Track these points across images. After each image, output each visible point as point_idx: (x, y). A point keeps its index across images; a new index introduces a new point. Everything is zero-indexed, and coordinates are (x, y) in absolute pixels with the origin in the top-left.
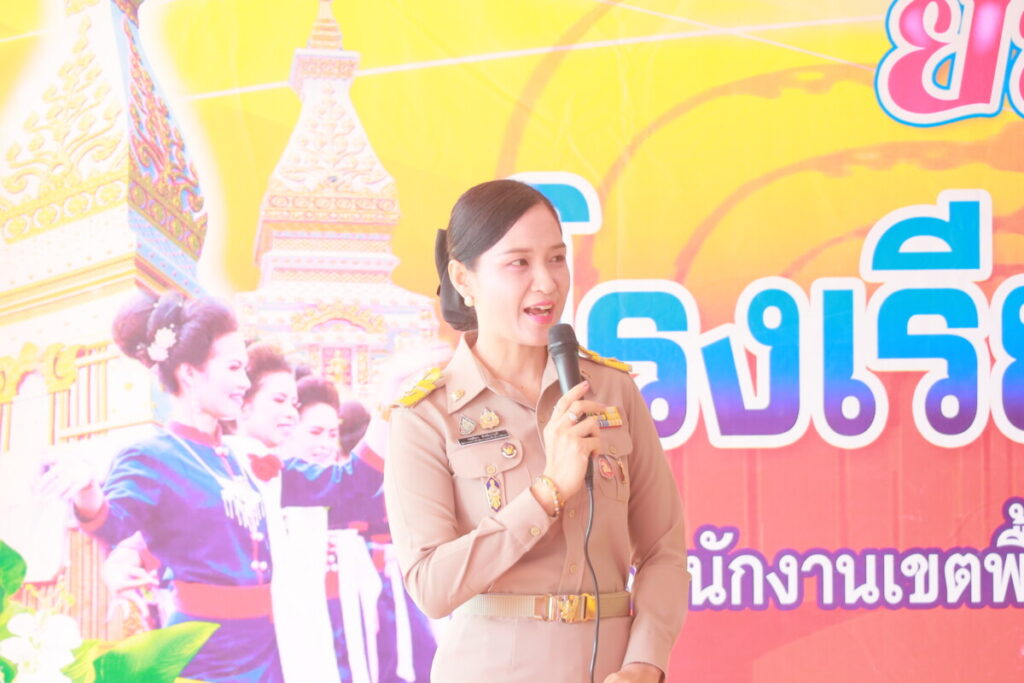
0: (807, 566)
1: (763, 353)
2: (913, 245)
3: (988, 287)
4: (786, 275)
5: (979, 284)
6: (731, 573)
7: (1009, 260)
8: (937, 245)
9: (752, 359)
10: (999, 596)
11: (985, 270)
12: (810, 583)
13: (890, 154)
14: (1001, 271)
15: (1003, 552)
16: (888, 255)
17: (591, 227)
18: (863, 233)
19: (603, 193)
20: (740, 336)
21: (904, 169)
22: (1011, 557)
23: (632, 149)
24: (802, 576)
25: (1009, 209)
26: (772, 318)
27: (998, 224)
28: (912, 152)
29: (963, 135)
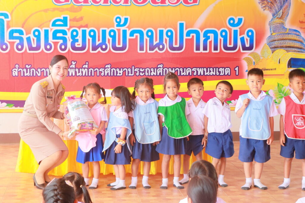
0: (42, 70)
1: (35, 39)
2: (58, 23)
3: (69, 29)
4: (39, 27)
5: (67, 29)
6: (31, 71)
7: (72, 25)
8: (61, 23)
9: (33, 39)
10: (70, 75)
11: (68, 27)
12: (42, 73)
13: (54, 9)
14: (71, 27)
15: (71, 68)
16: (54, 24)
17: (9, 19)
18: (50, 21)
19: (11, 14)
20: (32, 36)
21: (56, 12)
22: (72, 69)
23: (15, 8)
24: (41, 72)
25: (72, 18)
26: (37, 33)
27: (70, 20)
28: (57, 9)
29: (65, 7)
